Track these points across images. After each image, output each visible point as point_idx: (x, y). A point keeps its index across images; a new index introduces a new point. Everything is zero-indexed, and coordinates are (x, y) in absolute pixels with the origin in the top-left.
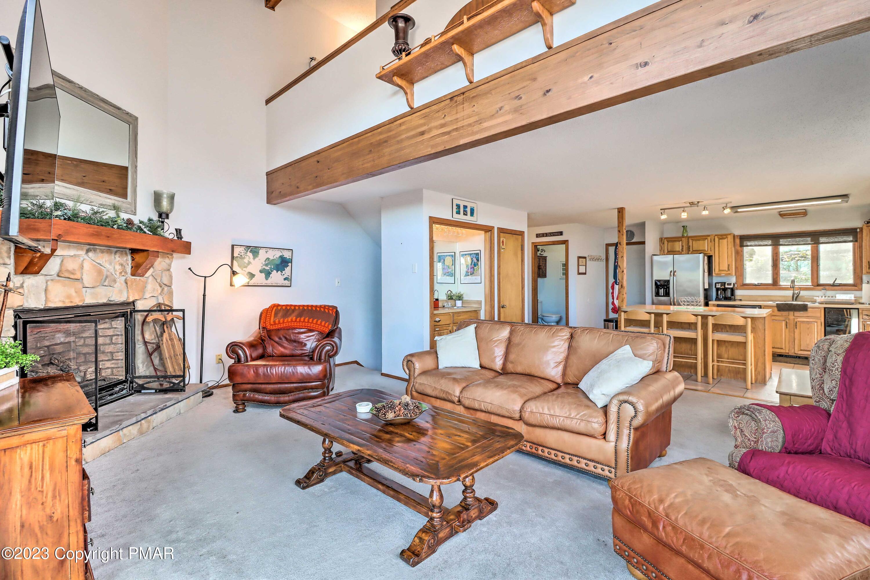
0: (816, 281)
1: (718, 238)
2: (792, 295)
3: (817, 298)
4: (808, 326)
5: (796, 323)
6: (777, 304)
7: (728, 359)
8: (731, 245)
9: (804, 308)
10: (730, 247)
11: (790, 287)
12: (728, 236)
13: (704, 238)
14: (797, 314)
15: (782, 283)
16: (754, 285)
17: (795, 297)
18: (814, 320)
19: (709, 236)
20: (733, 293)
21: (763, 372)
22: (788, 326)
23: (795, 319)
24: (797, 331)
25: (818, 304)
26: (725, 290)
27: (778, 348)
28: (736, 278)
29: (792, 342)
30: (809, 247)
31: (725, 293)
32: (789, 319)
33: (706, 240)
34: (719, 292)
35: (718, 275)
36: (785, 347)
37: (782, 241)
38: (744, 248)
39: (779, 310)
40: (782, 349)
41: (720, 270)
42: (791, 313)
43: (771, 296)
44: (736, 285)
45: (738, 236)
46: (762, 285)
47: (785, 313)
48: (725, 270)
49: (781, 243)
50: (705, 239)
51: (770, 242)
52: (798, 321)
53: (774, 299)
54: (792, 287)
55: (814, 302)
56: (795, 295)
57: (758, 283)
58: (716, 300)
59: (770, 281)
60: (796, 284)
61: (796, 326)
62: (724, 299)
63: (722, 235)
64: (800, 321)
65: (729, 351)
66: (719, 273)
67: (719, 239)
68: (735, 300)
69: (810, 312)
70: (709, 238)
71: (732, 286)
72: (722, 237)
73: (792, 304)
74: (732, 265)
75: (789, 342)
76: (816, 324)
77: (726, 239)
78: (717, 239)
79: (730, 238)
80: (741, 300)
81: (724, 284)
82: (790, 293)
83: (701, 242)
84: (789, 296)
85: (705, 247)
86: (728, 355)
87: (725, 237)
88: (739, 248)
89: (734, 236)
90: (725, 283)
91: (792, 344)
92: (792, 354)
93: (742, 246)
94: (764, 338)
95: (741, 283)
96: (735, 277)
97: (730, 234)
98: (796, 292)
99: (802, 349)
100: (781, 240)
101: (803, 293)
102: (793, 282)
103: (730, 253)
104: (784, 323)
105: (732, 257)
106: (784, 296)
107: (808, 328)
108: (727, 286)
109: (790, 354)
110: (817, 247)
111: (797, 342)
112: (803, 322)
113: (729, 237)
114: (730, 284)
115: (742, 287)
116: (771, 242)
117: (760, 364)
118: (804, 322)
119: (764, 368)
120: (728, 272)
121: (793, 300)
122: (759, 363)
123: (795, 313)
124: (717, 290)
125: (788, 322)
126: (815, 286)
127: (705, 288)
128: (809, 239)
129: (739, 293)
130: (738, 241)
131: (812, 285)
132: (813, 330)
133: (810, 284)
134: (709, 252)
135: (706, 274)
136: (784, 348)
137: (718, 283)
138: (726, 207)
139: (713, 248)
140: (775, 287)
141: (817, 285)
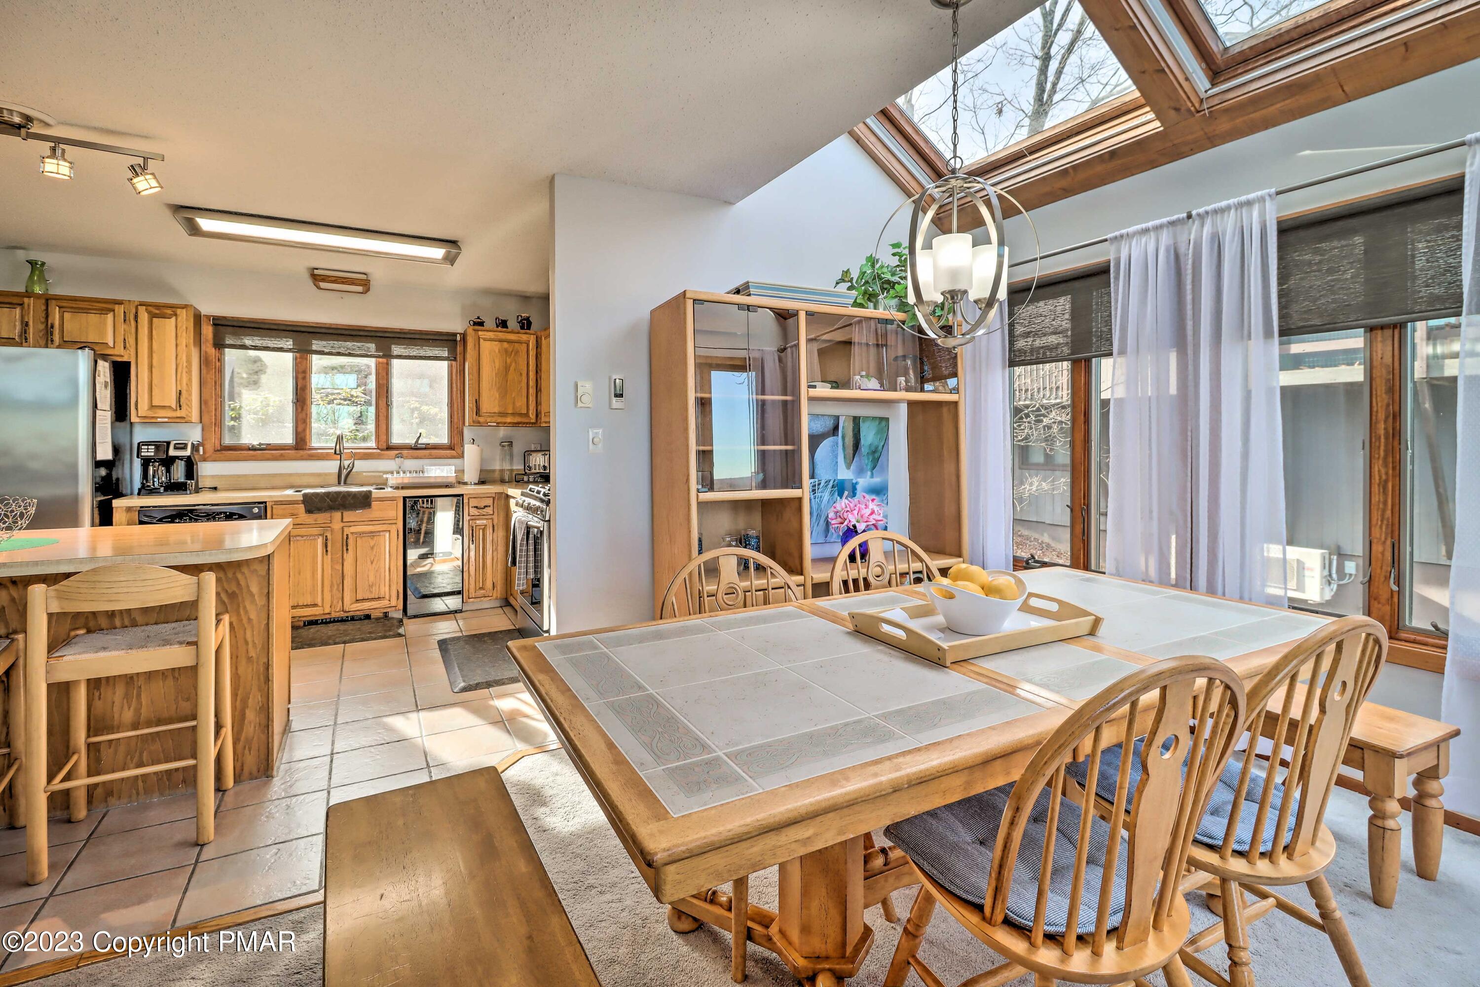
0: (383, 437)
1: (149, 312)
2: (336, 470)
3: (389, 476)
4: (372, 543)
5: (347, 538)
6: (305, 496)
7: (135, 726)
8: (186, 338)
9: (364, 501)
10: (183, 341)
11: (333, 451)
12: (179, 311)
13: (105, 306)
14: (349, 515)
15: (315, 443)
16: (249, 449)
17: (343, 476)
18: (385, 527)
19: (120, 303)
20: (190, 472)
21: (263, 737)
22: (329, 549)
23: (345, 529)
24: (349, 558)
25: (390, 489)
26: (168, 462)
27: (307, 606)
28: (203, 430)
29: (338, 585)
30: (372, 362)
31: (168, 471)
32: (332, 531)
33: (110, 316)
34: (151, 468)
35: (149, 422)
36: (323, 599)
37: (316, 345)
38: (227, 350)
39: (309, 511)
40: (315, 605)
41: (152, 407)
42: (337, 515)
43: (290, 475)
44: (201, 449)
45: (208, 317)
46: (269, 447)
47: (321, 517)
48: (170, 407)
49: (314, 347)
50: (104, 311)
51: (289, 344)
52: (352, 533)
53: (298, 481)
54: (338, 452)
55: (382, 486)
56: (344, 472)
57: (260, 444)
58: (139, 494)
59: (288, 438)
60: (346, 445)
61: (347, 545)
62: (165, 490)
63: (157, 306)
64: (356, 533)
65: (139, 696)
66: (151, 414)
67: (152, 316)
68: (198, 490)
69: (376, 510)
70: (120, 310)
71: (188, 452)
72: (159, 311)
73: (338, 493)
74: (190, 395)
75: (332, 586)
76: (387, 535)
77: (173, 319)
78: (144, 317)
79: (185, 319)
80: (215, 488)
81: (162, 446)
82: (332, 467)
83: (93, 318)
84: (330, 474)
85: (103, 333)
86: (138, 711)
87: (169, 312)
88: (212, 351)
89: (198, 318)
90: (168, 443)
91: (338, 589)
92: (338, 615)
93: (219, 345)
94: (268, 624)
95: (217, 443)
96: (200, 426)
97: (185, 307)
98: (346, 463)
99: (359, 597)
100: (314, 342)
101: (360, 466)
102: (340, 439)
103: (184, 358)
104: (320, 541)
105: (189, 372)
106: (319, 475)
107: (372, 548)
108: (172, 452)
109: (334, 615)
110: (387, 364)
111: (348, 582)
112: (361, 534)
113: (182, 313)
114: (184, 447)
115: (218, 455)
116: (291, 343)
117: (251, 715)
118: (364, 533)
119: (264, 722)
120: (178, 414)
121: (339, 483)
122: (247, 712)
123: (346, 514)
124: (146, 462)
125: (329, 537)
126: (382, 450)
127: (99, 457)
128: (372, 346)
129: (207, 470)
130: (208, 331)
131: (378, 448)
132: (383, 549)
133: (372, 444)
134: (119, 350)
135: (105, 416)
136: (320, 604)
137: (148, 444)
138: (144, 168)
139: (131, 341)
140: (301, 452)
141: (387, 448)
